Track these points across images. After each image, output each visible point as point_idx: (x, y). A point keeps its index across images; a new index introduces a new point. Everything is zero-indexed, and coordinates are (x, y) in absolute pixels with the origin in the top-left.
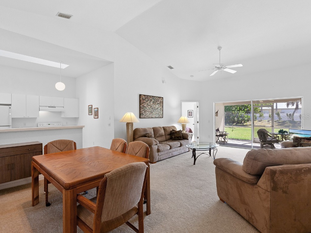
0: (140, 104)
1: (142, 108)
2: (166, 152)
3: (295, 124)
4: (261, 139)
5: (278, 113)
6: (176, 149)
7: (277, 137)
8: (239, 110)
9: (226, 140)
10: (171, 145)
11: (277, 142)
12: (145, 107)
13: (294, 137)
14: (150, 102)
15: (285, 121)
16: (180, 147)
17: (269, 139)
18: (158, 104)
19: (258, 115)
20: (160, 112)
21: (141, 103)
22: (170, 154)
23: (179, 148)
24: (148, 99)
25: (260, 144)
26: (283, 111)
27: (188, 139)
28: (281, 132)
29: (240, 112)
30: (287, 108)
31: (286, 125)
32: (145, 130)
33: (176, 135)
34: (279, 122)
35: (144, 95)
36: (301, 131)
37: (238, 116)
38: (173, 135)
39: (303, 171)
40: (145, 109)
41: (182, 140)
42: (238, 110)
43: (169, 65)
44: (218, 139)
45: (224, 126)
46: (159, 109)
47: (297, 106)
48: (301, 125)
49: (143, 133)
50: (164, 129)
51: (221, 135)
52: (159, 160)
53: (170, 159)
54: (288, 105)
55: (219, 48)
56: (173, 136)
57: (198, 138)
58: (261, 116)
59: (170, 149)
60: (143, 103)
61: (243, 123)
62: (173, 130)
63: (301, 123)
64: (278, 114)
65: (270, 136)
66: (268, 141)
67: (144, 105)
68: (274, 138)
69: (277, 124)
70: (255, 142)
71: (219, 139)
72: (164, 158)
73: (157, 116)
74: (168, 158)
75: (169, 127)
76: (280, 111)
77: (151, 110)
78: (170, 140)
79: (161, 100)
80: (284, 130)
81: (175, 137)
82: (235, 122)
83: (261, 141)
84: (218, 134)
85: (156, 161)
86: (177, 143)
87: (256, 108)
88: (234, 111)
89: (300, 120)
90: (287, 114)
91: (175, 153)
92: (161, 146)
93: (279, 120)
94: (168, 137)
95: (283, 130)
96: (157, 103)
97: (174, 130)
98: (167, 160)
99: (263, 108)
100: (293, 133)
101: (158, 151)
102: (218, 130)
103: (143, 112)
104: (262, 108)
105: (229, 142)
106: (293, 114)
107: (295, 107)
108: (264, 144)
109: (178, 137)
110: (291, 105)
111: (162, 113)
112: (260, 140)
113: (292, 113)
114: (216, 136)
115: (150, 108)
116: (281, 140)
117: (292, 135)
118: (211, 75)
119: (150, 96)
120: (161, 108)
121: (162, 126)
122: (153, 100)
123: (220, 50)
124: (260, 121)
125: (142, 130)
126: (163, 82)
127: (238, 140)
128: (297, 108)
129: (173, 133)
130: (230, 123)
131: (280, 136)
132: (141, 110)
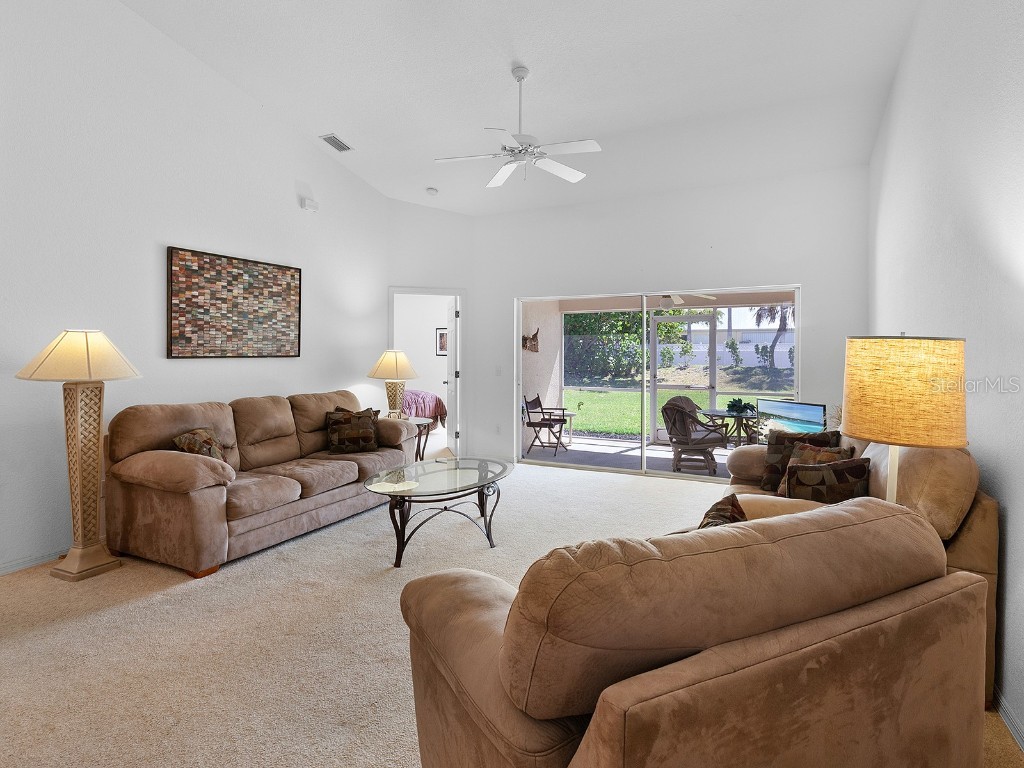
0: (171, 293)
1: (183, 313)
2: (280, 513)
3: (774, 378)
4: (676, 435)
5: (733, 343)
6: (333, 496)
7: (723, 425)
8: (623, 332)
9: (565, 440)
10: (307, 477)
11: (723, 442)
12: (202, 307)
13: (770, 430)
14: (230, 283)
15: (752, 369)
16: (357, 481)
17: (697, 434)
18: (272, 295)
19: (676, 348)
20: (284, 334)
21: (175, 288)
22: (305, 518)
23: (353, 488)
24: (219, 273)
25: (670, 449)
26: (747, 337)
27: (399, 447)
28: (737, 407)
29: (623, 338)
30: (756, 327)
31: (753, 379)
32: (180, 414)
33: (348, 431)
34: (736, 373)
35: (194, 253)
36: (791, 408)
37: (618, 352)
38: (335, 431)
39: (804, 677)
40: (200, 316)
41: (372, 450)
42: (618, 332)
43: (328, 132)
44: (537, 437)
45: (561, 386)
46: (280, 316)
47: (783, 320)
48: (792, 381)
49: (164, 431)
50: (295, 404)
51: (548, 424)
52: (232, 558)
53: (300, 542)
54: (759, 318)
55: (519, 71)
56: (335, 437)
57: (457, 435)
58: (685, 352)
59: (302, 497)
60: (189, 288)
61: (632, 376)
62: (338, 409)
63: (792, 374)
64: (732, 347)
65: (702, 425)
66: (695, 440)
67: (194, 296)
68: (714, 431)
69: (729, 378)
70: (656, 442)
71: (540, 435)
72: (265, 545)
73: (269, 348)
74: (293, 539)
75: (319, 398)
76: (737, 338)
77: (234, 321)
78: (320, 454)
79: (289, 279)
80: (745, 400)
81: (341, 441)
82: (611, 372)
83: (674, 440)
84: (537, 418)
85: (214, 565)
86: (344, 468)
87: (671, 327)
88: (605, 333)
89: (789, 366)
90: (757, 346)
91: (326, 515)
92: (254, 488)
93: (736, 366)
94: (314, 439)
95: (740, 400)
96: (266, 292)
97: (343, 410)
98: (280, 548)
99: (694, 327)
100: (768, 416)
101: (231, 512)
102: (537, 403)
103: (188, 329)
104: (689, 327)
105: (578, 444)
106: (773, 347)
107: (776, 325)
108: (683, 452)
109: (354, 441)
110: (769, 318)
111: (293, 336)
112: (671, 439)
113: (769, 345)
114: (530, 424)
115: (229, 312)
116: (735, 434)
117: (766, 423)
118: (492, 184)
119: (230, 259)
120: (293, 315)
121: (285, 393)
122: (246, 277)
123: (520, 78)
124: (681, 369)
125: (160, 413)
126: (302, 203)
127: (607, 435)
128: (783, 328)
129: (337, 422)
130: (596, 375)
131: (730, 421)
132: (174, 322)
